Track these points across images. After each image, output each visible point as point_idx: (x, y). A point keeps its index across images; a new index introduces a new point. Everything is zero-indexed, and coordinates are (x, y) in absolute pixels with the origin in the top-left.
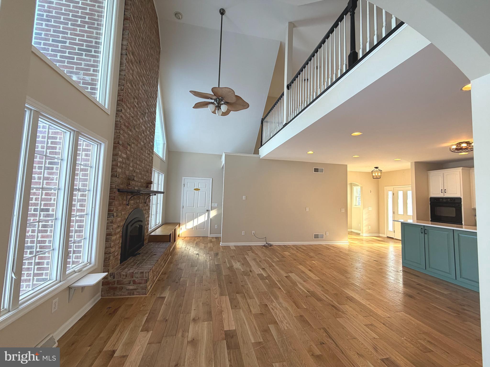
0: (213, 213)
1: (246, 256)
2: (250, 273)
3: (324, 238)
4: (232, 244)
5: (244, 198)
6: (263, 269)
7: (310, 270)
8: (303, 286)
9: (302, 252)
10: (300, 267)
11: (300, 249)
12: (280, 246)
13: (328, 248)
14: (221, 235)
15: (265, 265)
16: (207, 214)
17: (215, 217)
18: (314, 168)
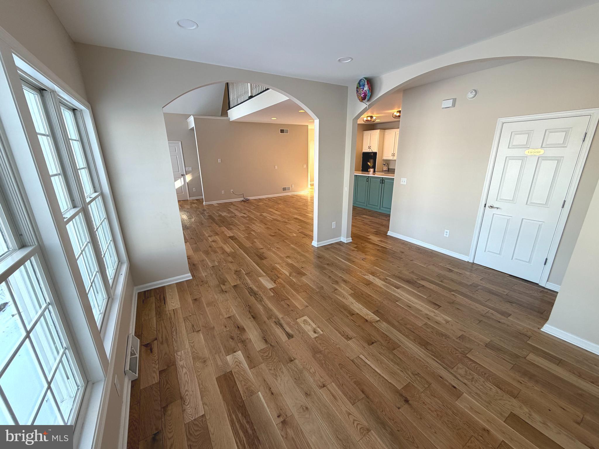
0: (189, 178)
1: (229, 209)
2: (236, 216)
3: (290, 190)
4: (214, 203)
5: (219, 161)
6: (244, 213)
7: (276, 210)
8: (271, 218)
9: (273, 201)
10: (270, 210)
11: (272, 200)
12: (255, 200)
13: (292, 197)
14: (203, 197)
15: (245, 212)
16: (182, 179)
17: (191, 181)
18: (280, 129)
